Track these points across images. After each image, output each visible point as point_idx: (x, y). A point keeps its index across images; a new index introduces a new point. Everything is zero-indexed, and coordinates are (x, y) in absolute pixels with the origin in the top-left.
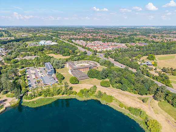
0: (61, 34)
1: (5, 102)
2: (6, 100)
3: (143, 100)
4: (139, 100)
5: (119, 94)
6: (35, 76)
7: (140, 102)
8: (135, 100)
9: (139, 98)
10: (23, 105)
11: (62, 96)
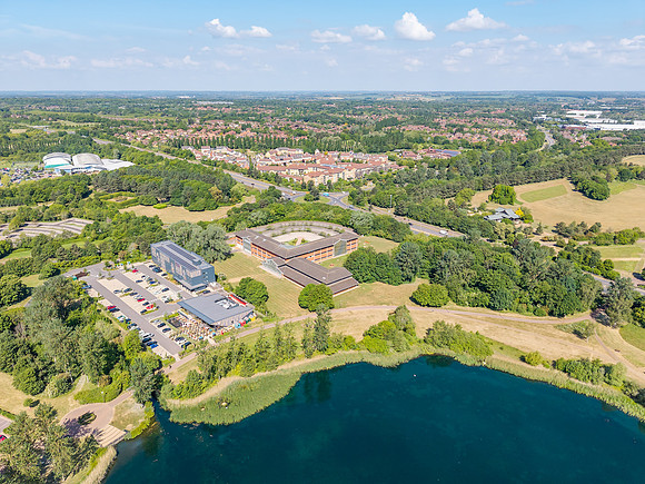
0: (117, 124)
1: (89, 426)
2: (88, 415)
3: (576, 332)
4: (562, 333)
5: (493, 325)
6: (140, 300)
7: (571, 339)
8: (553, 336)
9: (559, 327)
10: (181, 422)
11: (309, 360)
